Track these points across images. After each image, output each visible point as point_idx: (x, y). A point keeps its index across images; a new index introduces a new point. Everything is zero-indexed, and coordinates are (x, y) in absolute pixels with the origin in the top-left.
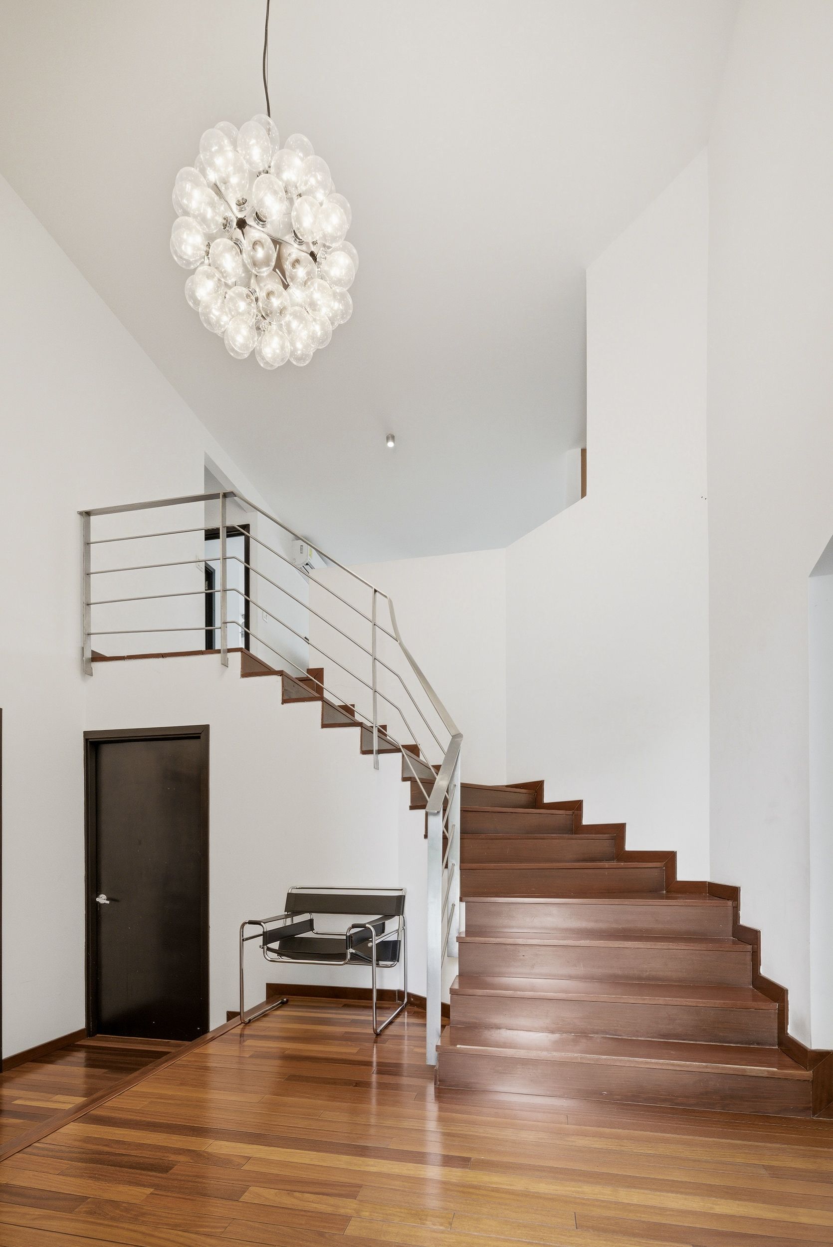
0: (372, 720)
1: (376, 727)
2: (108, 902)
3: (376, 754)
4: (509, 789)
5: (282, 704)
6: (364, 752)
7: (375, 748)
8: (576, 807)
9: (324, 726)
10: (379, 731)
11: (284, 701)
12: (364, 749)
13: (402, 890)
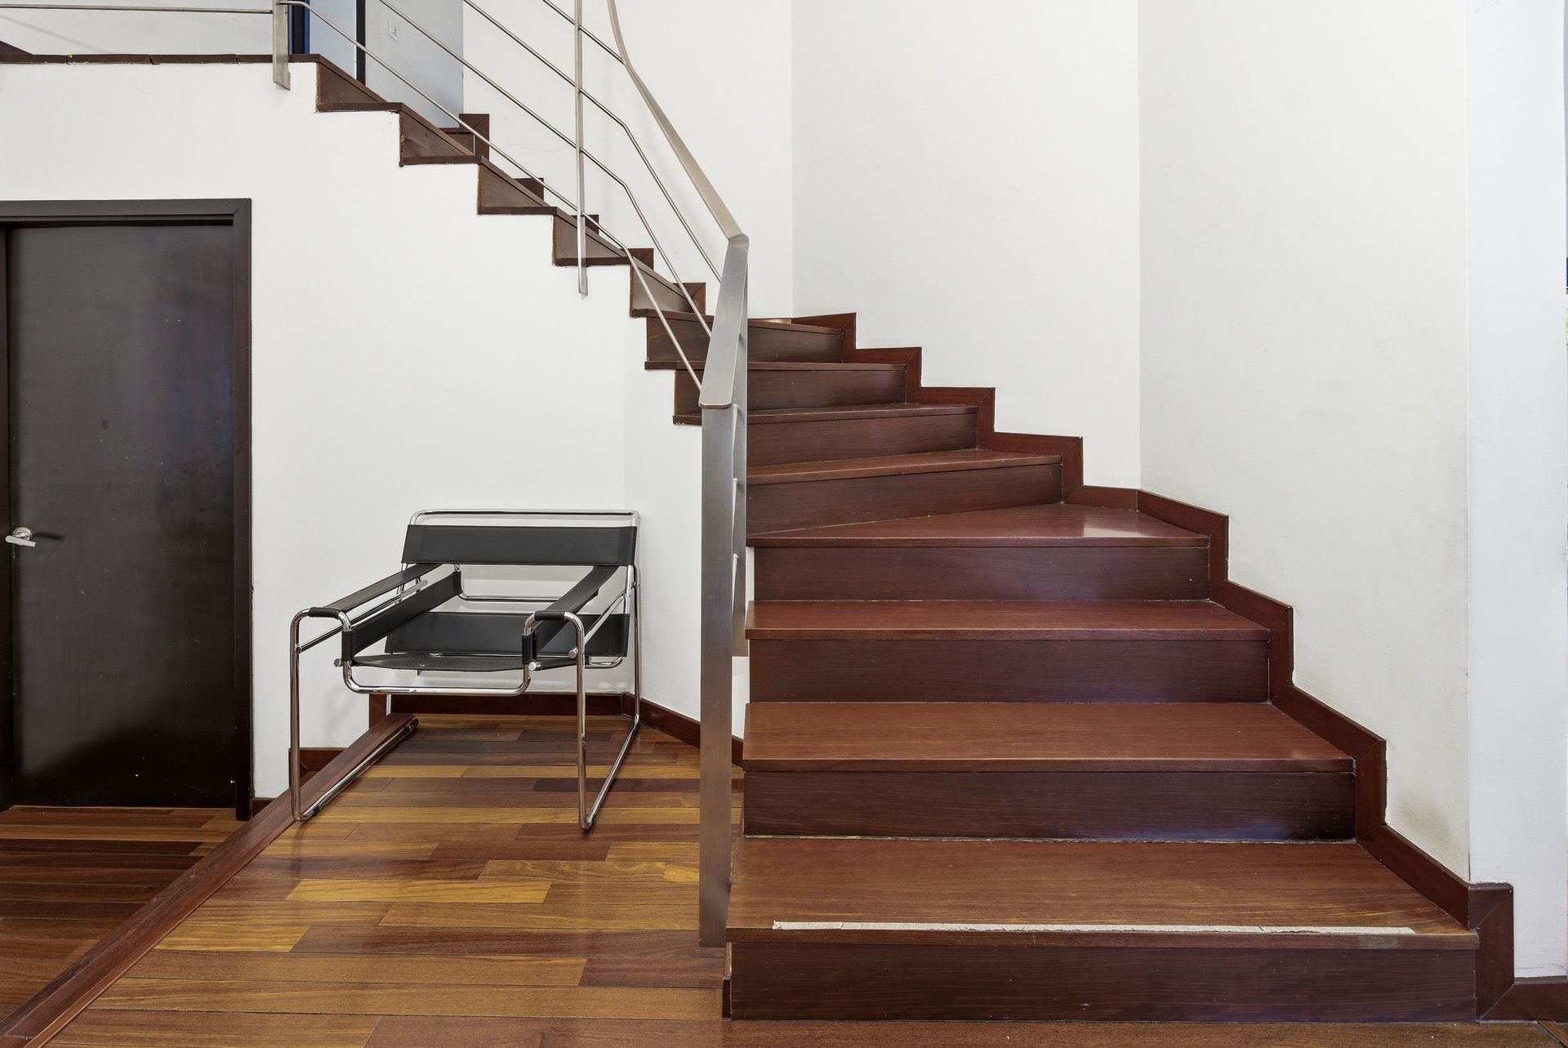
0: (575, 201)
1: (582, 216)
2: (33, 544)
3: (582, 265)
4: (799, 327)
5: (401, 165)
6: (560, 262)
7: (580, 256)
8: (910, 358)
9: (482, 211)
10: (588, 224)
11: (404, 162)
12: (561, 256)
13: (630, 514)
